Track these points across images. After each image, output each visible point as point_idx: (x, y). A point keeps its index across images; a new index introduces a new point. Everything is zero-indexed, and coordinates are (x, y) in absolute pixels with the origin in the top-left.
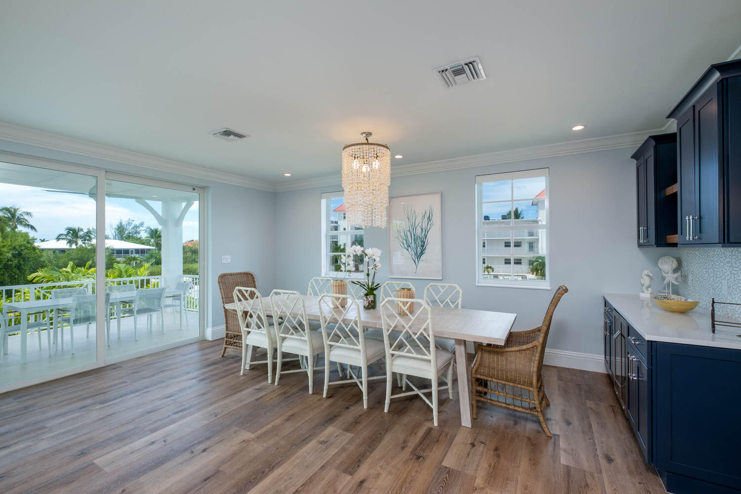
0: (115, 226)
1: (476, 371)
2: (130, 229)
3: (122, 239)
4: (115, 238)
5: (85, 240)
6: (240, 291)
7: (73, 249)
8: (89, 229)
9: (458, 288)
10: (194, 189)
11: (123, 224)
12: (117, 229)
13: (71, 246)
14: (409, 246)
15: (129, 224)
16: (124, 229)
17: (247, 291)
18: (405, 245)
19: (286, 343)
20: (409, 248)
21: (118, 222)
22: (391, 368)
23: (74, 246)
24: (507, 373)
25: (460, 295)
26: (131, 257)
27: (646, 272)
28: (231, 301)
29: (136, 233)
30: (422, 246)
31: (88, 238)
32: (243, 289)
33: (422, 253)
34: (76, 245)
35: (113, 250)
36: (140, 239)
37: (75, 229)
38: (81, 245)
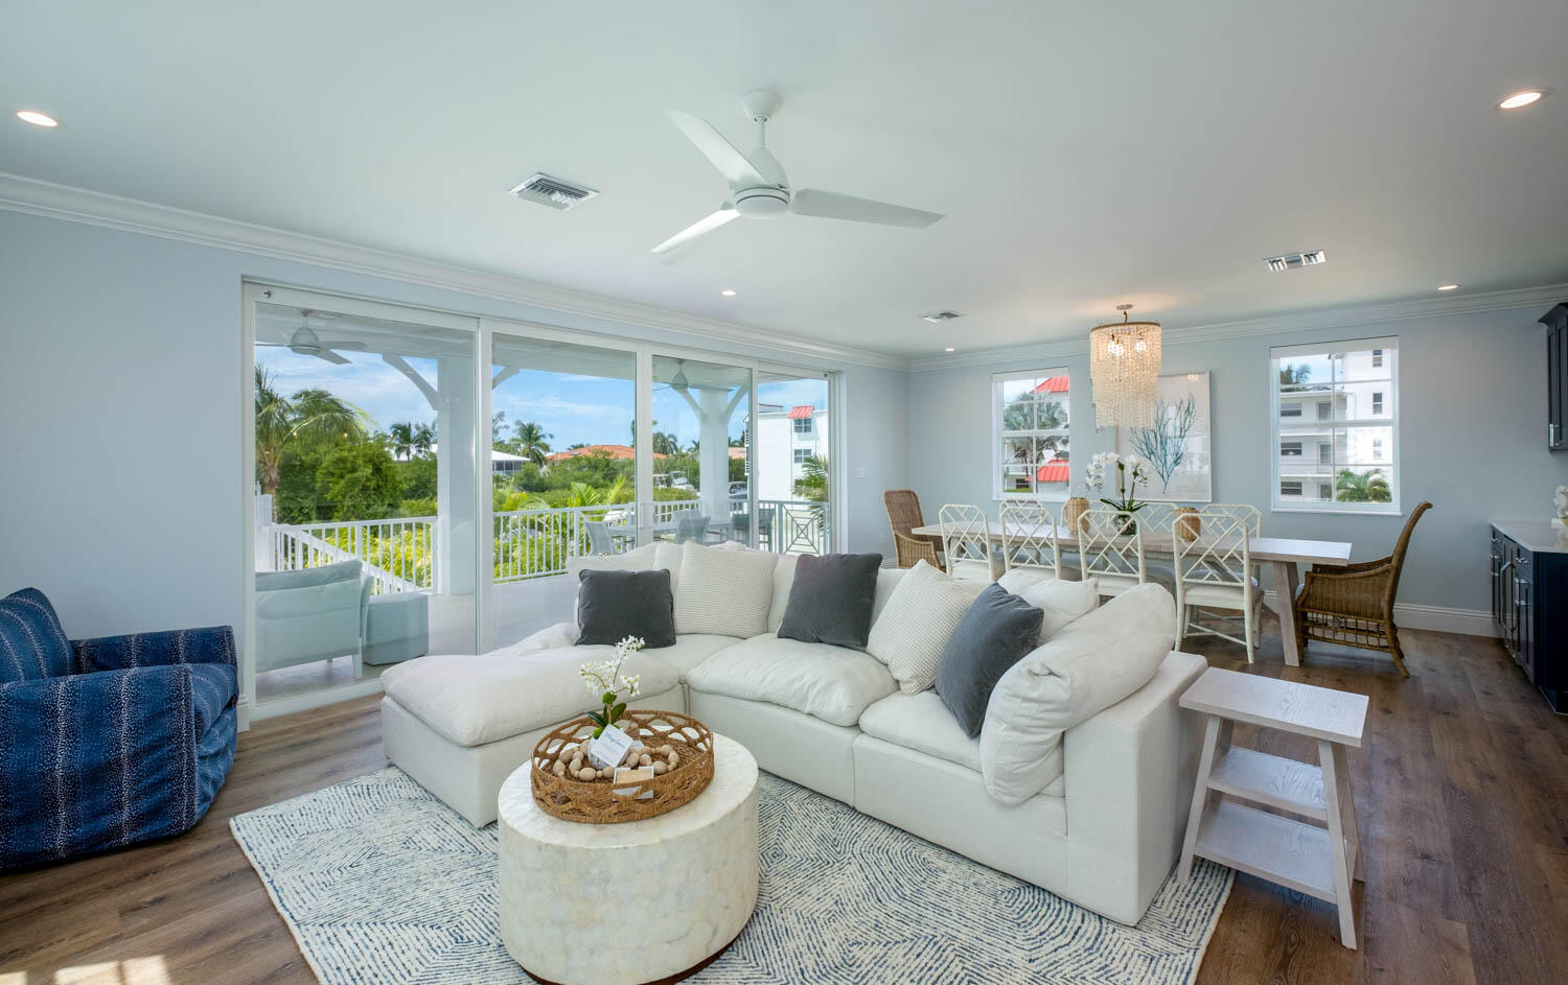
1: (1303, 603)
5: (420, 446)
7: (404, 463)
8: (423, 426)
9: (1255, 510)
10: (826, 376)
14: (1152, 453)
18: (1146, 452)
20: (1152, 456)
22: (1183, 600)
24: (1348, 603)
25: (1259, 520)
27: (1562, 488)
31: (423, 442)
33: (1175, 463)
34: (408, 454)
37: (404, 427)
38: (415, 456)
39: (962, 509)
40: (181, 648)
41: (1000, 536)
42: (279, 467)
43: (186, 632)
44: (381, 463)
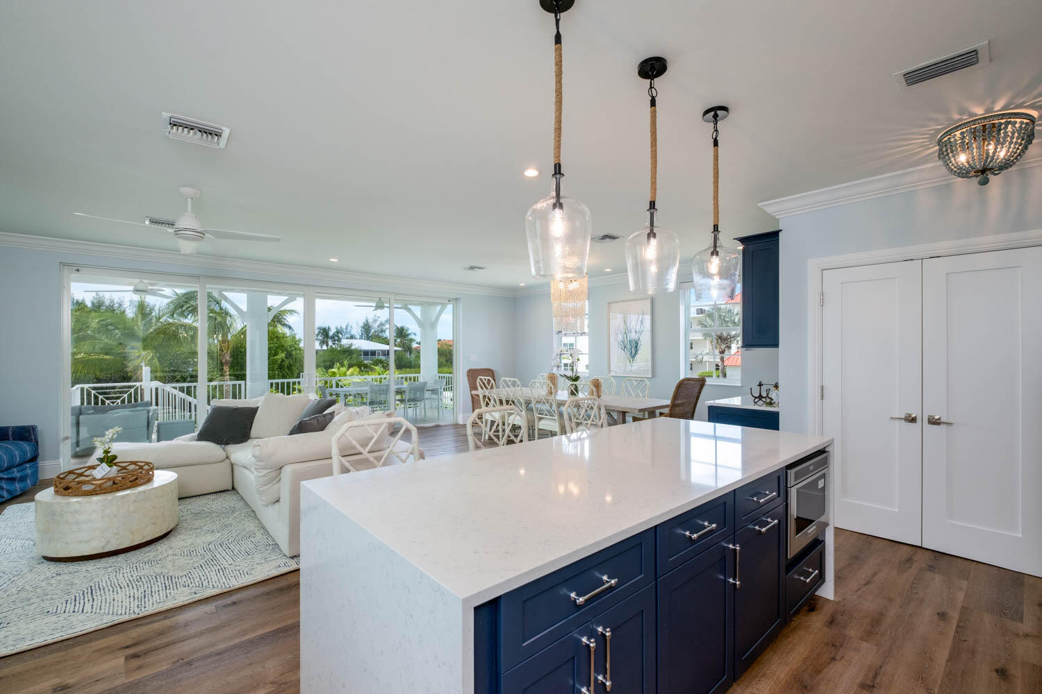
0: (362, 324)
2: (375, 327)
3: (369, 338)
4: (361, 338)
5: (335, 340)
6: (481, 379)
7: (324, 350)
8: (337, 328)
10: (449, 301)
11: (369, 321)
12: (363, 328)
13: (321, 347)
14: (625, 347)
15: (375, 321)
16: (369, 327)
17: (485, 379)
18: (622, 347)
19: (542, 422)
20: (625, 349)
21: (364, 321)
23: (325, 347)
26: (378, 360)
28: (476, 389)
29: (383, 331)
30: (636, 347)
31: (336, 338)
32: (483, 378)
33: (636, 354)
34: (327, 346)
35: (361, 351)
36: (386, 338)
37: (325, 329)
38: (331, 346)
39: (510, 381)
40: (10, 433)
41: (530, 397)
42: (230, 353)
43: (13, 427)
44: (292, 351)
